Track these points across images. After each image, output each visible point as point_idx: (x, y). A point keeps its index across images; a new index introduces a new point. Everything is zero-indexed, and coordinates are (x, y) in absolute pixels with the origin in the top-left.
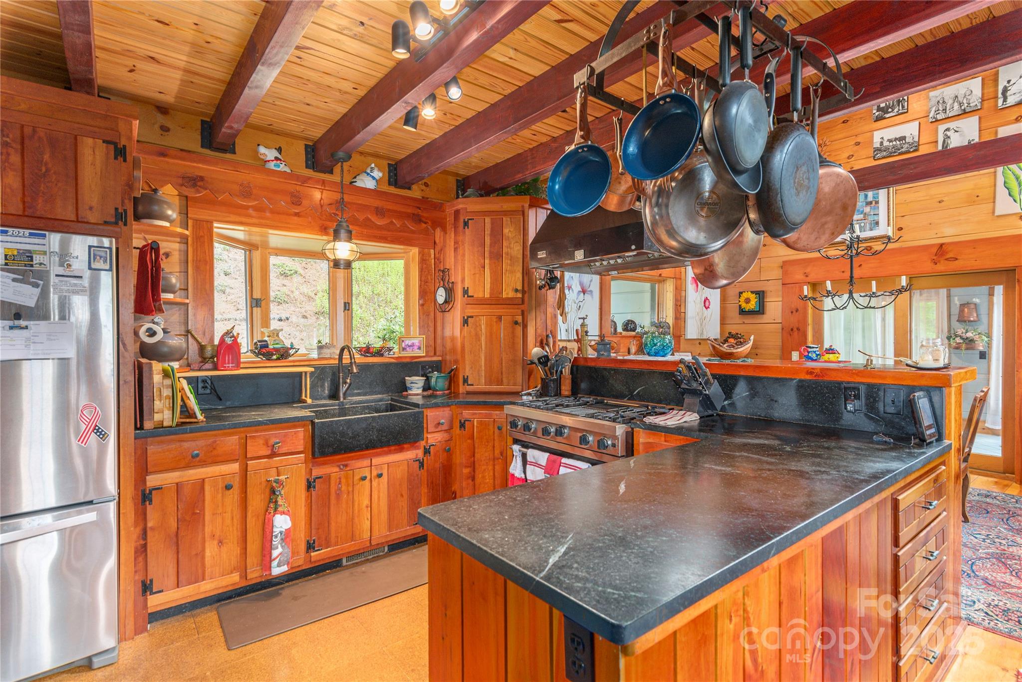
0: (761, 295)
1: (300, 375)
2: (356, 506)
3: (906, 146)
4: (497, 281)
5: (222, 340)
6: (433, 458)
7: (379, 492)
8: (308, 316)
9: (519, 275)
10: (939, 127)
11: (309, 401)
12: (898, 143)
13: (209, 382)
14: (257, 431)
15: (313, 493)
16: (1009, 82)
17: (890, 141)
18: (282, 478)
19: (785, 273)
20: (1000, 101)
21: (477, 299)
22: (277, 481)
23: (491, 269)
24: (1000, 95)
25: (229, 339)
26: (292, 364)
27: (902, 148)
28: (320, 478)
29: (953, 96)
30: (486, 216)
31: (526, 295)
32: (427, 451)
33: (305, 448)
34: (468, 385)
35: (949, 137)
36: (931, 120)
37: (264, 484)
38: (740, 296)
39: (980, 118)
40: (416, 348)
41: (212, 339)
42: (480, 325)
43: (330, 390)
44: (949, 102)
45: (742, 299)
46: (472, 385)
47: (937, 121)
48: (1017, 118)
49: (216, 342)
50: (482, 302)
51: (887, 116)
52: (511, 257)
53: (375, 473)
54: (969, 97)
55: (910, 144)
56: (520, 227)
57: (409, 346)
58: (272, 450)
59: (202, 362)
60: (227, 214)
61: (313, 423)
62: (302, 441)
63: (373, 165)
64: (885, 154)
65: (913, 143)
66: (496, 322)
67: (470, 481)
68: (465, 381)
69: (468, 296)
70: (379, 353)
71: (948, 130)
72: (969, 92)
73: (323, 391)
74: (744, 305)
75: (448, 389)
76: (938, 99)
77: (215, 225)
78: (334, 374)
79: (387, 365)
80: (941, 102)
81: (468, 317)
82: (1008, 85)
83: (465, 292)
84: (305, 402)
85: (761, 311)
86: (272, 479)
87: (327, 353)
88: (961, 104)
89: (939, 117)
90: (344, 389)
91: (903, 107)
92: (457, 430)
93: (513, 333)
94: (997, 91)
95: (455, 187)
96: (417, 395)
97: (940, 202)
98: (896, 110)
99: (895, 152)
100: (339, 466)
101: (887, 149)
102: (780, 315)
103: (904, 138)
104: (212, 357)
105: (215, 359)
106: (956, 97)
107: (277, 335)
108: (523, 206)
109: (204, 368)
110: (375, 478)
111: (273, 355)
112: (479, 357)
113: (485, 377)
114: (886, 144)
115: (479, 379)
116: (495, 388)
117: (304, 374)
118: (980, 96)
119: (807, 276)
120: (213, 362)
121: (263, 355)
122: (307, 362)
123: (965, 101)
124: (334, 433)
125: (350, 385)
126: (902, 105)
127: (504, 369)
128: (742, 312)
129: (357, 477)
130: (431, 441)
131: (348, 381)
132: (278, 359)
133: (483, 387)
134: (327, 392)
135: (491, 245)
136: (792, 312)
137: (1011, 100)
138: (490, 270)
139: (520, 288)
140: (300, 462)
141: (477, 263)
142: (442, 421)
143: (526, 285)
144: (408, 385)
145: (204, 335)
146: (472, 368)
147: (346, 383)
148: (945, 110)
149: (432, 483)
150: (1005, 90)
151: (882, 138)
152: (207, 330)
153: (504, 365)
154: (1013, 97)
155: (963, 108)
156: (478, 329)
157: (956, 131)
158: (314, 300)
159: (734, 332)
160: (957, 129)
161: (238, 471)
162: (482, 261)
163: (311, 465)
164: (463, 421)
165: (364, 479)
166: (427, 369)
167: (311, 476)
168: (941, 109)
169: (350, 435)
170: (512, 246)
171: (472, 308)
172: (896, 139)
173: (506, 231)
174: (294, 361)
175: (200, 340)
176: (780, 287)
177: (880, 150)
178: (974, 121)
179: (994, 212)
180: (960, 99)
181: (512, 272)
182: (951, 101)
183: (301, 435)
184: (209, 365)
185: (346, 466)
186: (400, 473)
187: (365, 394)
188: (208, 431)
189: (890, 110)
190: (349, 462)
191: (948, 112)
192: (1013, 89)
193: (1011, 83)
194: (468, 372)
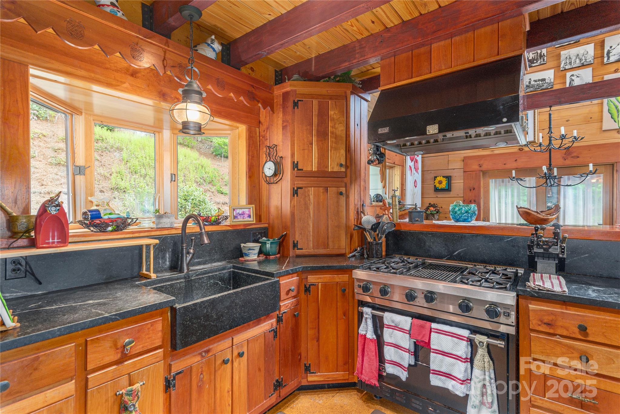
0: (449, 178)
1: (140, 247)
2: (218, 395)
3: (546, 85)
4: (323, 157)
5: (44, 209)
6: (284, 325)
7: (240, 372)
8: (105, 191)
9: (343, 152)
10: (567, 73)
11: (153, 276)
12: (541, 82)
13: (23, 263)
14: (100, 332)
15: (173, 393)
16: (611, 47)
17: (535, 81)
18: (137, 386)
19: (465, 165)
20: (606, 59)
21: (307, 172)
22: (130, 393)
23: (318, 145)
24: (605, 55)
25: (53, 209)
26: (131, 236)
27: (543, 86)
28: (180, 373)
29: (576, 54)
30: (314, 99)
31: (349, 170)
32: (279, 320)
33: (163, 341)
34: (298, 249)
35: (573, 80)
36: (561, 69)
37: (111, 400)
38: (435, 179)
39: (593, 69)
40: (246, 216)
41: (26, 210)
42: (309, 195)
43: (171, 261)
44: (573, 58)
45: (437, 181)
46: (302, 249)
47: (565, 70)
48: (615, 70)
49: (34, 211)
50: (310, 175)
51: (534, 65)
52: (336, 136)
53: (235, 353)
54: (586, 56)
55: (549, 84)
56: (344, 112)
57: (240, 215)
58: (123, 352)
59: (11, 237)
60: (47, 60)
61: (173, 310)
62: (160, 334)
63: (213, 37)
64: (532, 89)
65: (550, 83)
66: (323, 192)
67: (315, 342)
68: (295, 245)
69: (298, 170)
70: (217, 222)
71: (573, 75)
72: (586, 53)
73: (164, 263)
74: (437, 185)
75: (279, 253)
76: (567, 56)
77: (32, 71)
78: (175, 244)
79: (224, 233)
80: (568, 58)
81: (298, 188)
82: (610, 49)
83: (295, 166)
84: (147, 277)
85: (448, 189)
86: (124, 391)
87: (166, 222)
88: (581, 60)
89: (567, 67)
90: (188, 259)
91: (544, 60)
92: (303, 295)
93: (338, 202)
94: (604, 53)
95: (274, 76)
96: (255, 260)
97: (567, 121)
98: (539, 62)
99: (538, 89)
100: (201, 354)
101: (533, 86)
102: (462, 192)
103: (544, 80)
104: (28, 231)
105: (33, 234)
106: (578, 55)
107: (108, 204)
108: (346, 92)
109: (15, 245)
110: (236, 358)
111: (108, 226)
112: (308, 224)
113: (313, 242)
114: (532, 83)
115: (308, 243)
116: (322, 251)
117: (144, 247)
118: (593, 55)
119: (480, 167)
120: (29, 237)
121: (95, 226)
122: (147, 234)
123: (583, 58)
124: (198, 318)
125: (193, 254)
126: (543, 58)
127: (330, 234)
128: (436, 190)
129: (219, 362)
130: (283, 310)
131: (192, 251)
132: (114, 231)
133: (311, 251)
134: (168, 263)
135: (318, 125)
136: (470, 190)
137: (612, 59)
138: (318, 147)
139: (344, 163)
140: (158, 359)
141: (306, 140)
142: (293, 288)
143: (348, 161)
144: (244, 251)
145: (16, 203)
146: (301, 234)
147: (188, 253)
148: (570, 63)
149: (284, 350)
150: (609, 52)
151: (530, 79)
152: (19, 197)
153: (330, 230)
154: (613, 57)
155: (582, 62)
156: (307, 200)
157: (578, 77)
158: (109, 179)
159: (432, 203)
160: (578, 76)
161: (73, 392)
162: (311, 138)
163: (169, 361)
164: (308, 286)
165: (225, 362)
166: (257, 236)
167: (170, 374)
168: (568, 62)
169: (215, 317)
170: (337, 126)
171: (301, 180)
172: (539, 80)
173: (331, 113)
174: (133, 233)
175: (9, 210)
176: (462, 174)
177: (529, 87)
178: (589, 71)
179: (601, 128)
180: (580, 57)
181: (336, 149)
182: (574, 58)
183: (159, 326)
184: (23, 242)
185: (208, 351)
186: (258, 347)
187: (204, 263)
188: (25, 345)
189: (535, 61)
190: (211, 347)
191: (572, 64)
192: (613, 52)
193: (613, 48)
194: (297, 238)
